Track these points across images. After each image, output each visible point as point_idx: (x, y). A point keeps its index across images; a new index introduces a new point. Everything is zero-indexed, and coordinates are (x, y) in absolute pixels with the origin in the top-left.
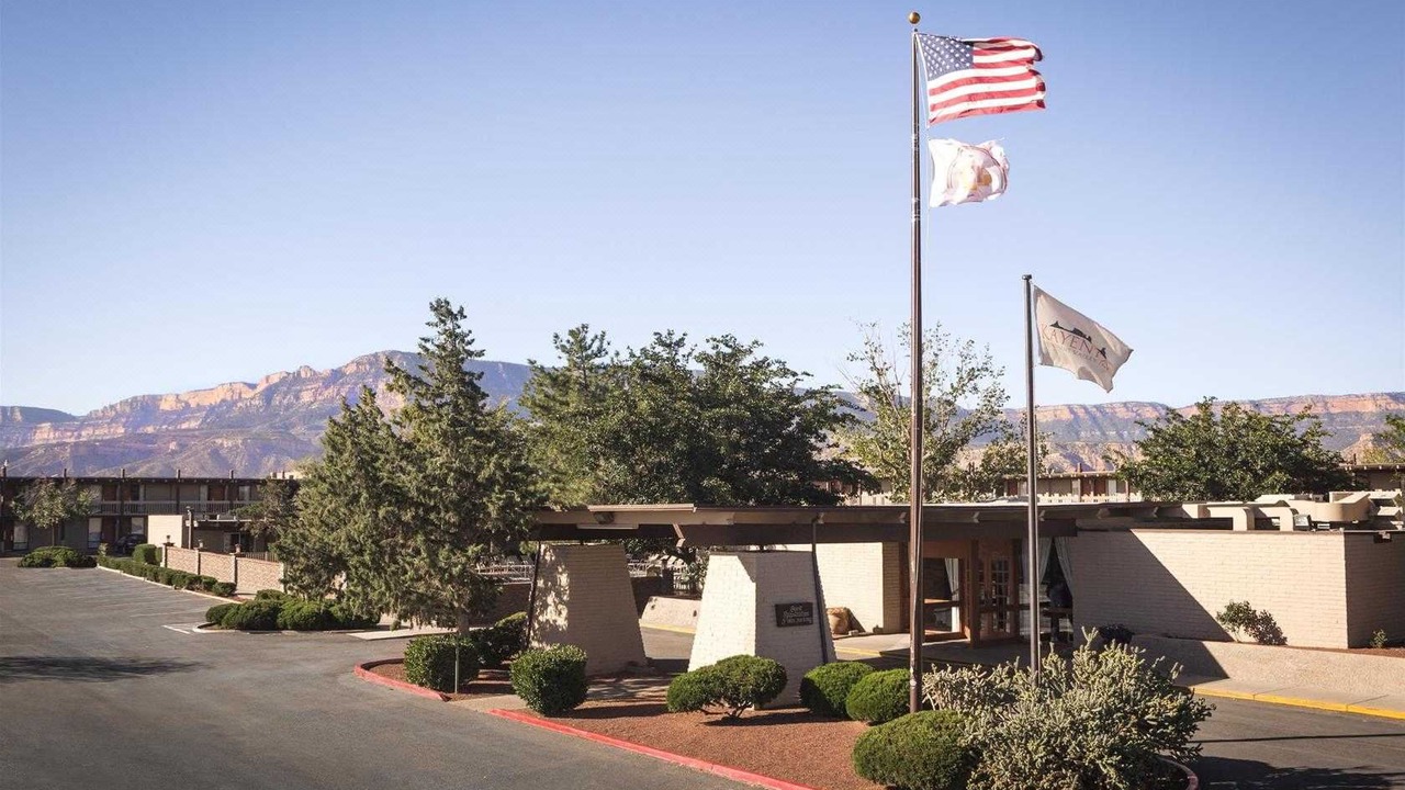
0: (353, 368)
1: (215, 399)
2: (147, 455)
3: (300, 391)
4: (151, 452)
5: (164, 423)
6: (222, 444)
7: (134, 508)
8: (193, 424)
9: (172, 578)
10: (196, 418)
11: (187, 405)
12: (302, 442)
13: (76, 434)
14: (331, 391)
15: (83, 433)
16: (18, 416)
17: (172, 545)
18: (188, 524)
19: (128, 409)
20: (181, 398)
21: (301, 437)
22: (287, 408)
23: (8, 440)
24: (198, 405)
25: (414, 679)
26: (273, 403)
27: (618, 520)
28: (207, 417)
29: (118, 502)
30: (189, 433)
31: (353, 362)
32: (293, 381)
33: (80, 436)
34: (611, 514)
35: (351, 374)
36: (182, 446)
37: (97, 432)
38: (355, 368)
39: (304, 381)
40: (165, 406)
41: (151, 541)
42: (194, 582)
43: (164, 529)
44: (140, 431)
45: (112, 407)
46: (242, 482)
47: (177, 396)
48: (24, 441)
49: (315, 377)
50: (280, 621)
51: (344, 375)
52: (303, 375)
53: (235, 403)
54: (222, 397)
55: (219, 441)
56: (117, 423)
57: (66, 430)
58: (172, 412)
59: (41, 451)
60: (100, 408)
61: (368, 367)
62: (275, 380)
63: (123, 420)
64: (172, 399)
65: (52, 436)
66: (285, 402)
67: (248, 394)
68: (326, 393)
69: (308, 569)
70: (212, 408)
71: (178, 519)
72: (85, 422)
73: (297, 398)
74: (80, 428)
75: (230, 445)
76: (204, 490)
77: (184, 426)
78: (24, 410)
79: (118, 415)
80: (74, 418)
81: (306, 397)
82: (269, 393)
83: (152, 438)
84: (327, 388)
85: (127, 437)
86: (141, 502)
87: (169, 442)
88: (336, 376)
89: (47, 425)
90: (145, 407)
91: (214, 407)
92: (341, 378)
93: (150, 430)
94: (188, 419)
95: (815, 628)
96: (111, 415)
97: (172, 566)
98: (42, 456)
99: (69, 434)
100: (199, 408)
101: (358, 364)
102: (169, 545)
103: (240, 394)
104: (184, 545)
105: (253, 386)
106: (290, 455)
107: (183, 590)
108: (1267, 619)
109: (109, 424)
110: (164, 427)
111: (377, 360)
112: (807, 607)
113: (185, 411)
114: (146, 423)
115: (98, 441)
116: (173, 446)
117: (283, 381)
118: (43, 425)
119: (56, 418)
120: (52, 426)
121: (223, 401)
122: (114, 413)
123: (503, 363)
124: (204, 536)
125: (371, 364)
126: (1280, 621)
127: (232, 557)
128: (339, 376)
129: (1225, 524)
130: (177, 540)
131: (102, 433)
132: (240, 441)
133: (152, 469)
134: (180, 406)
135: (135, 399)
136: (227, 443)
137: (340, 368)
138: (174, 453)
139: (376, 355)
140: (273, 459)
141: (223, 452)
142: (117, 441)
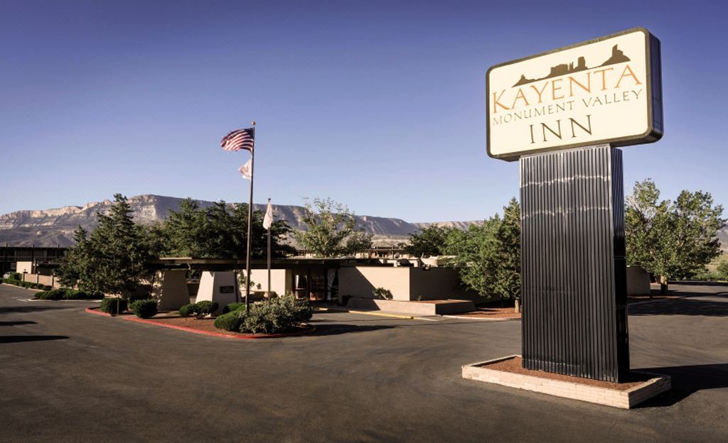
0: (131, 202)
1: (60, 213)
2: (24, 237)
4: (27, 236)
5: (35, 222)
6: (64, 233)
7: (13, 259)
8: (50, 224)
9: (25, 285)
10: (51, 221)
11: (47, 215)
17: (26, 273)
18: (34, 265)
19: (15, 217)
20: (43, 212)
24: (52, 215)
25: (103, 311)
26: (90, 216)
27: (176, 262)
28: (57, 220)
29: (4, 257)
30: (47, 228)
32: (101, 206)
34: (174, 260)
36: (44, 233)
39: (106, 206)
40: (35, 216)
41: (18, 272)
42: (33, 285)
43: (23, 267)
44: (22, 226)
45: (6, 215)
46: (64, 249)
47: (41, 211)
50: (64, 296)
52: (105, 204)
53: (71, 215)
54: (65, 212)
55: (63, 231)
56: (9, 222)
58: (39, 218)
62: (92, 205)
63: (13, 221)
64: (39, 213)
67: (78, 211)
69: (69, 277)
71: (30, 263)
75: (69, 233)
76: (45, 253)
77: (45, 224)
79: (10, 219)
82: (89, 211)
83: (28, 230)
85: (14, 229)
86: (15, 257)
87: (37, 231)
90: (24, 217)
91: (60, 217)
93: (27, 226)
94: (47, 221)
95: (235, 294)
96: (6, 219)
97: (26, 280)
100: (53, 217)
102: (25, 273)
103: (74, 211)
104: (32, 273)
105: (81, 208)
107: (29, 289)
108: (389, 292)
109: (5, 223)
110: (34, 225)
112: (232, 287)
113: (46, 218)
114: (24, 222)
115: (7, 230)
116: (39, 233)
117: (96, 206)
121: (65, 214)
122: (8, 218)
124: (41, 269)
125: (139, 200)
126: (392, 293)
127: (52, 277)
129: (391, 265)
130: (29, 271)
133: (27, 243)
134: (43, 216)
135: (19, 212)
136: (67, 232)
138: (39, 236)
139: (142, 197)
141: (65, 236)
142: (10, 230)
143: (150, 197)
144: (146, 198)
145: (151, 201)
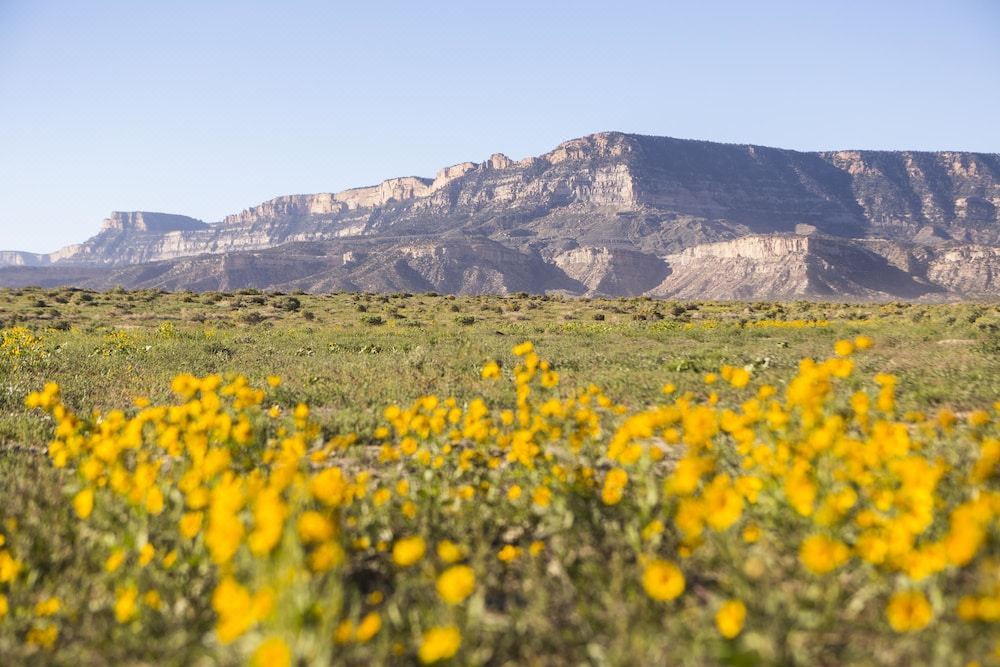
0: (561, 156)
1: (378, 199)
3: (495, 186)
5: (318, 230)
6: (410, 254)
8: (355, 231)
10: (358, 224)
11: (345, 205)
12: (509, 252)
13: (211, 244)
14: (535, 186)
15: (221, 243)
16: (141, 224)
19: (272, 214)
20: (336, 198)
21: (506, 244)
22: (479, 208)
23: (131, 253)
24: (358, 206)
26: (459, 204)
28: (372, 220)
30: (363, 241)
31: (560, 148)
32: (482, 175)
33: (215, 247)
35: (560, 164)
37: (236, 242)
38: (565, 156)
39: (498, 174)
40: (317, 209)
45: (253, 211)
47: (332, 195)
48: (150, 254)
49: (512, 168)
51: (549, 165)
52: (496, 166)
53: (406, 203)
54: (390, 194)
55: (406, 250)
56: (260, 230)
57: (199, 240)
58: (327, 216)
59: (187, 265)
60: (238, 211)
61: (581, 153)
62: (457, 173)
63: (268, 226)
64: (325, 199)
65: (182, 247)
66: (475, 200)
67: (424, 192)
68: (529, 188)
70: (377, 212)
72: (221, 229)
73: (490, 195)
74: (215, 237)
75: (420, 255)
77: (344, 233)
78: (147, 216)
79: (262, 221)
80: (206, 226)
81: (502, 194)
82: (454, 189)
84: (529, 182)
87: (342, 254)
88: (540, 166)
89: (175, 235)
90: (291, 212)
91: (380, 209)
92: (546, 169)
94: (346, 225)
96: (252, 221)
98: (190, 270)
99: (203, 245)
100: (360, 210)
101: (569, 150)
103: (412, 191)
105: (428, 182)
106: (497, 268)
109: (250, 232)
110: (318, 235)
111: (593, 145)
113: (342, 215)
114: (294, 228)
115: (257, 252)
116: (347, 257)
117: (470, 174)
118: (172, 234)
119: (187, 226)
120: (182, 235)
121: (391, 200)
122: (255, 218)
123: (753, 146)
125: (585, 149)
128: (543, 166)
131: (243, 243)
132: (433, 250)
134: (336, 208)
135: (280, 200)
136: (417, 253)
137: (545, 156)
138: (350, 266)
139: (590, 139)
140: (476, 273)
141: (413, 264)
143: (612, 138)
144: (603, 143)
145: (617, 151)
